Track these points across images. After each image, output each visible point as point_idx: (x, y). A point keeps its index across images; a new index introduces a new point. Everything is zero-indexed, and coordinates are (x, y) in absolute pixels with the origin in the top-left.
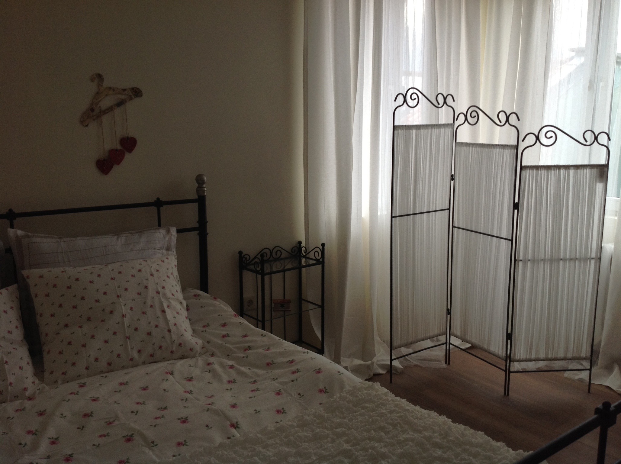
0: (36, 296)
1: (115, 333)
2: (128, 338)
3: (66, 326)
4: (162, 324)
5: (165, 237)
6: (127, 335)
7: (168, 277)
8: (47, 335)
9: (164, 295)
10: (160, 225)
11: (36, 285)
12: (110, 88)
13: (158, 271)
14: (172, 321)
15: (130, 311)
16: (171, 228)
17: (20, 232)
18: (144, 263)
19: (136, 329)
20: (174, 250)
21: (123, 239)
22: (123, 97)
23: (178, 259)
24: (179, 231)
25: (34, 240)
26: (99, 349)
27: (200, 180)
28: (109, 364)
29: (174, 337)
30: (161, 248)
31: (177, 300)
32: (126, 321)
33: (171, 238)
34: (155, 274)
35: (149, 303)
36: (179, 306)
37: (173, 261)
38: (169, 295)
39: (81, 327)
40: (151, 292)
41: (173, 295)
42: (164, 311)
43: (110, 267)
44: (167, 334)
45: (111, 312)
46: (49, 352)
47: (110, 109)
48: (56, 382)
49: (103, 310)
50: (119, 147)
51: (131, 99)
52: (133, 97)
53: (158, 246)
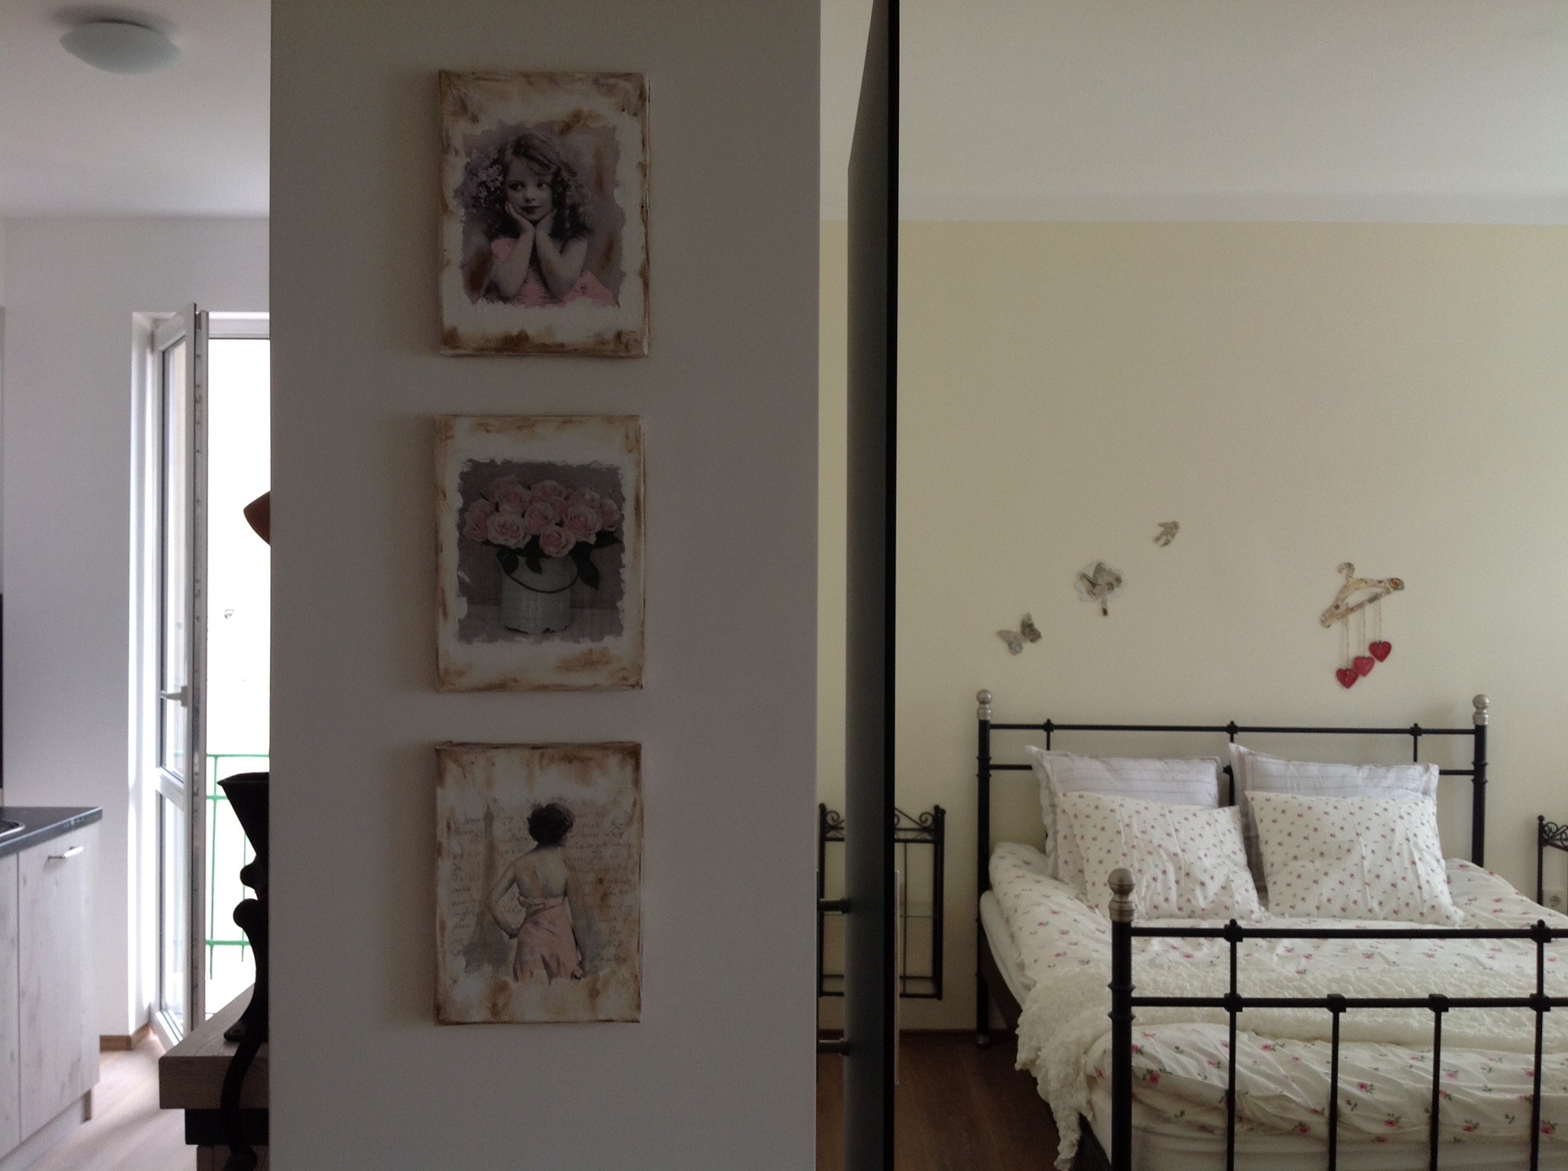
0: (1261, 820)
1: (1352, 876)
2: (1368, 884)
3: (1295, 858)
4: (1410, 877)
5: (1421, 776)
6: (1367, 881)
7: (1422, 824)
8: (1272, 865)
9: (1416, 844)
10: (1415, 760)
11: (1262, 809)
12: (1362, 580)
13: (1409, 814)
14: (1423, 878)
15: (1372, 855)
16: (1431, 765)
17: (1242, 749)
18: (1392, 802)
19: (1378, 876)
20: (1434, 796)
21: (1365, 771)
22: (1378, 590)
23: (1439, 806)
24: (1442, 773)
25: (1259, 758)
26: (1333, 889)
27: (1479, 704)
28: (1343, 909)
29: (1426, 896)
30: (1416, 790)
31: (1433, 855)
32: (1366, 863)
33: (1430, 779)
34: (1406, 816)
35: (1396, 849)
36: (1434, 864)
37: (1430, 807)
38: (1423, 846)
39: (1312, 862)
40: (1399, 837)
41: (1427, 847)
42: (1414, 863)
43: (1349, 800)
44: (1417, 891)
45: (1349, 851)
46: (1275, 883)
47: (1360, 606)
48: (1283, 914)
49: (1340, 847)
50: (1368, 654)
51: (1388, 592)
52: (1391, 590)
53: (1412, 786)
